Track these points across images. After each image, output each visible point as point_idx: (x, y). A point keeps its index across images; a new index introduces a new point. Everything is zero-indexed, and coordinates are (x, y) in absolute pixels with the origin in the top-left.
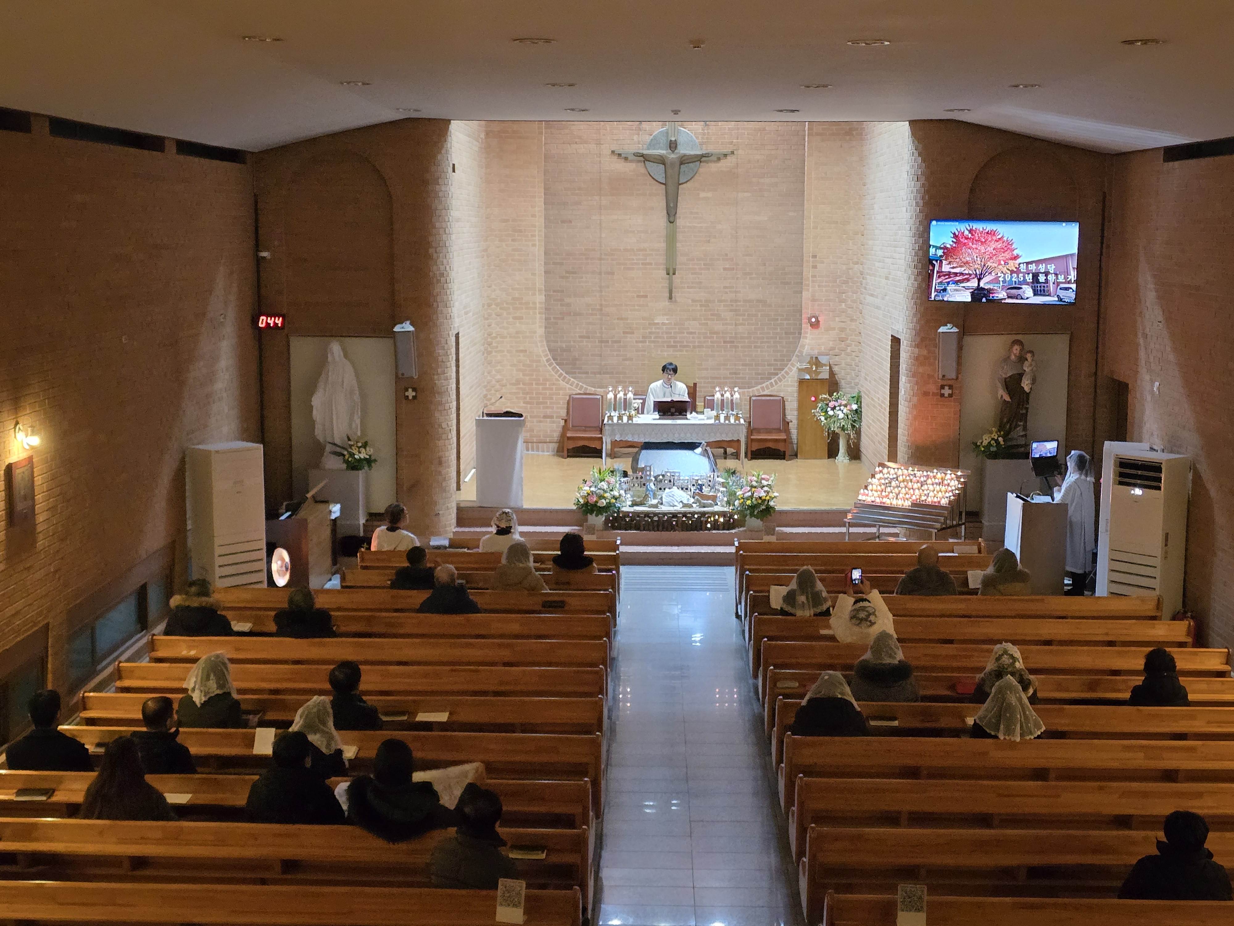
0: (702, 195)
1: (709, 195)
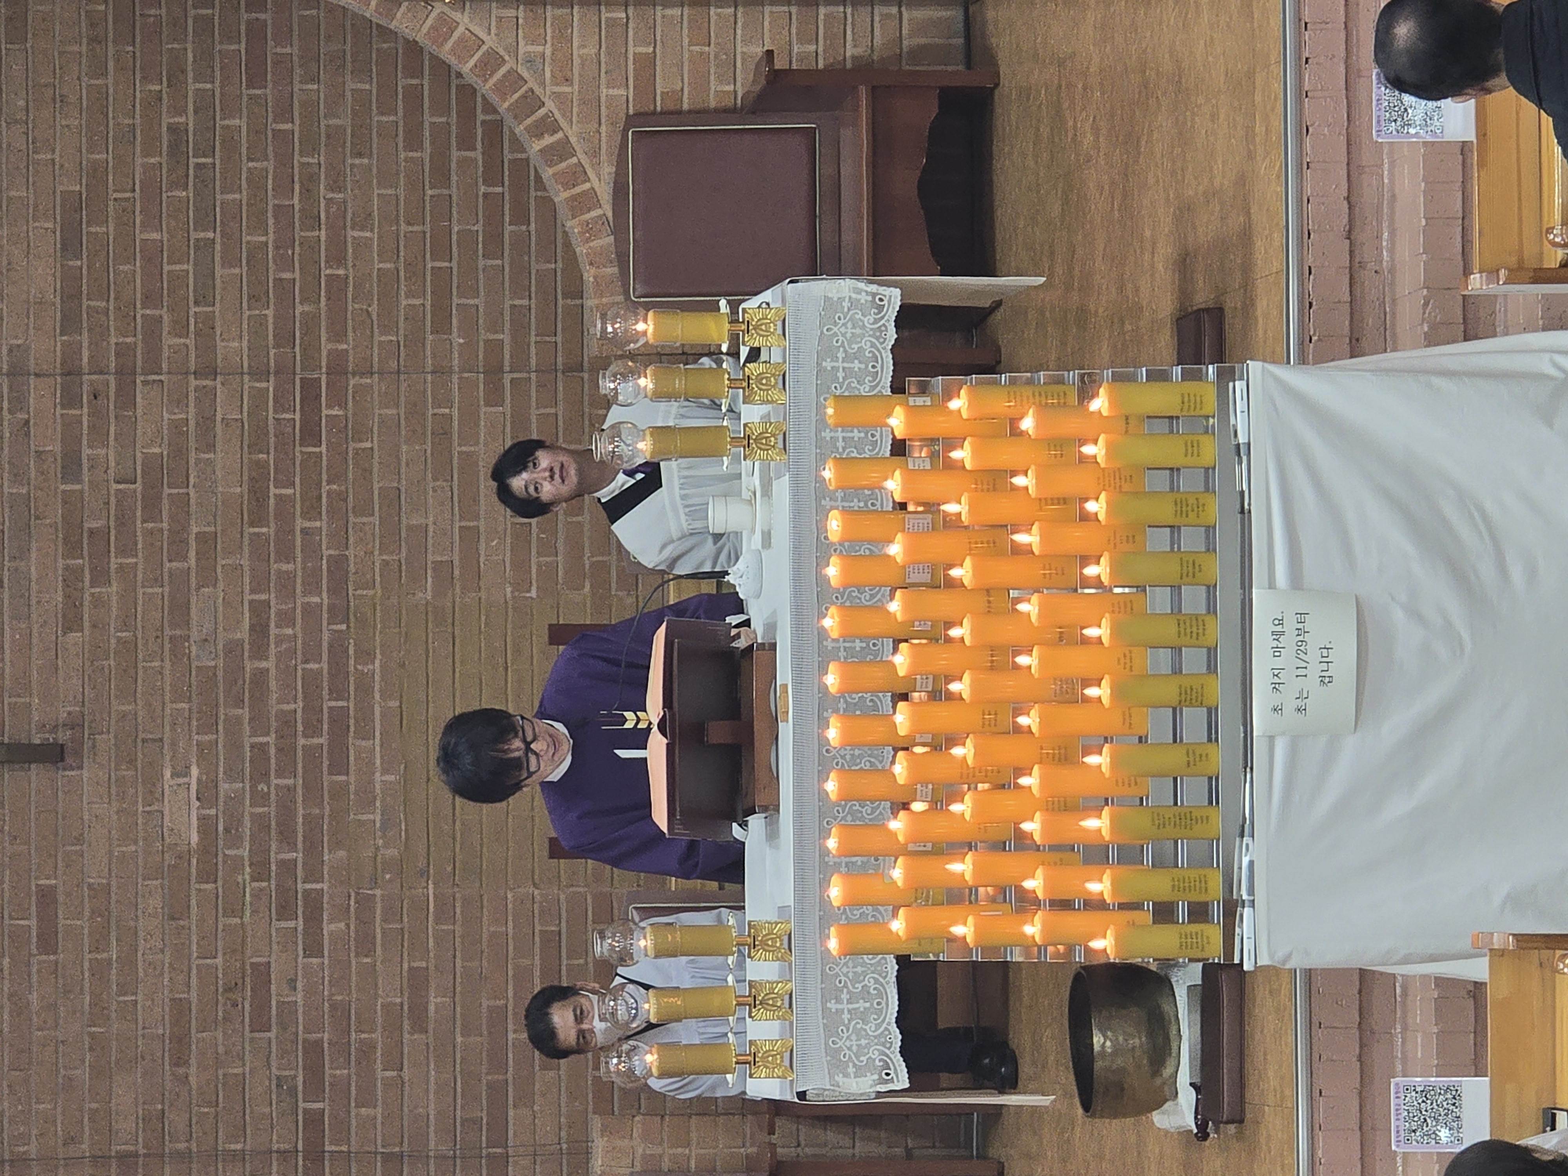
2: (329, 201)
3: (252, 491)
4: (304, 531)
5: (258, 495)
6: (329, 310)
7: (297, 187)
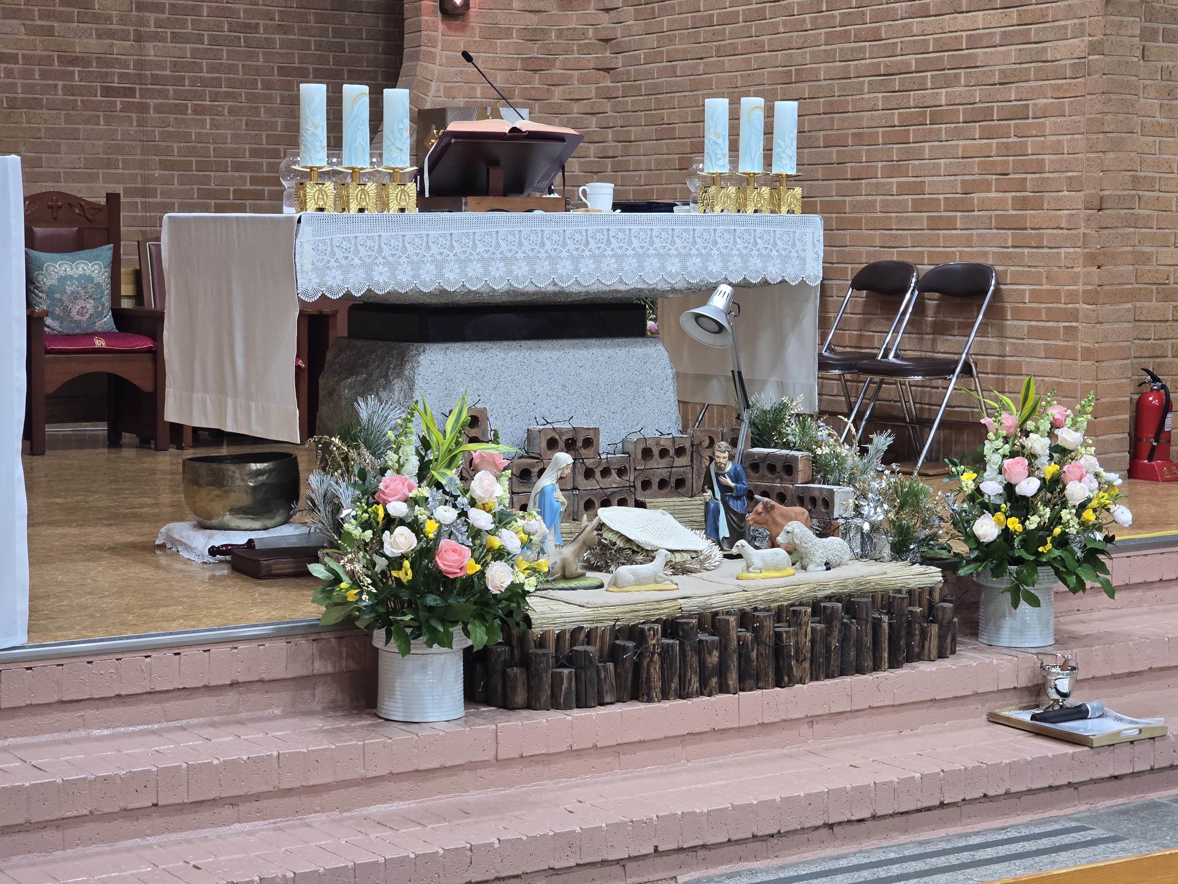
2: (223, 107)
3: (77, 58)
4: (56, 86)
5: (73, 61)
6: (170, 104)
7: (231, 90)
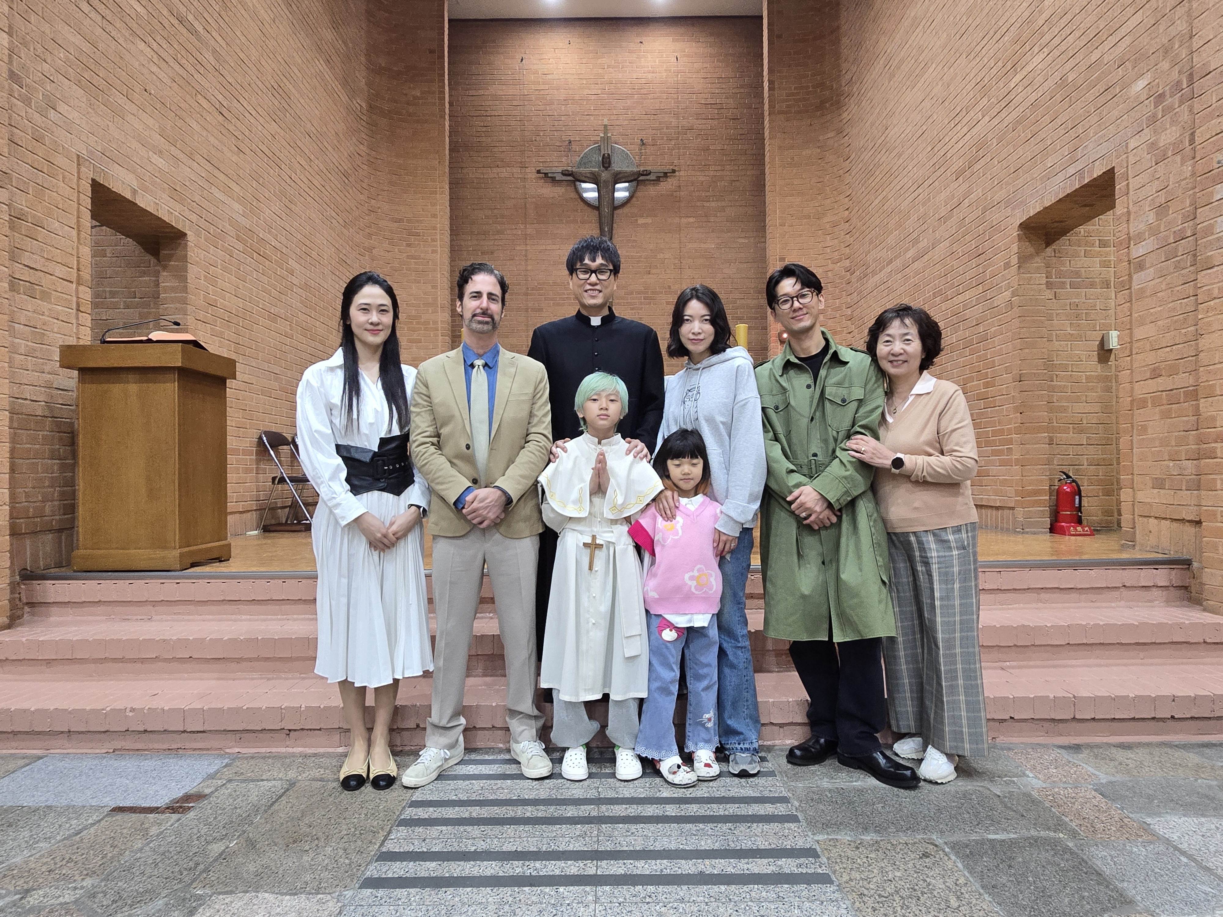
0: (641, 221)
1: (649, 220)
